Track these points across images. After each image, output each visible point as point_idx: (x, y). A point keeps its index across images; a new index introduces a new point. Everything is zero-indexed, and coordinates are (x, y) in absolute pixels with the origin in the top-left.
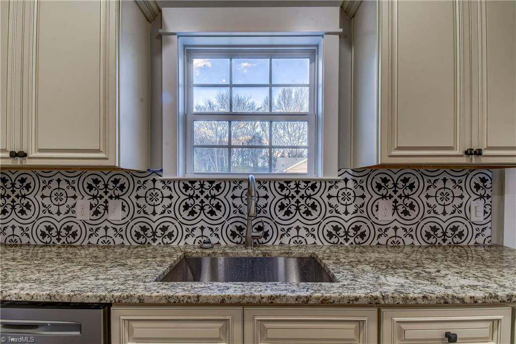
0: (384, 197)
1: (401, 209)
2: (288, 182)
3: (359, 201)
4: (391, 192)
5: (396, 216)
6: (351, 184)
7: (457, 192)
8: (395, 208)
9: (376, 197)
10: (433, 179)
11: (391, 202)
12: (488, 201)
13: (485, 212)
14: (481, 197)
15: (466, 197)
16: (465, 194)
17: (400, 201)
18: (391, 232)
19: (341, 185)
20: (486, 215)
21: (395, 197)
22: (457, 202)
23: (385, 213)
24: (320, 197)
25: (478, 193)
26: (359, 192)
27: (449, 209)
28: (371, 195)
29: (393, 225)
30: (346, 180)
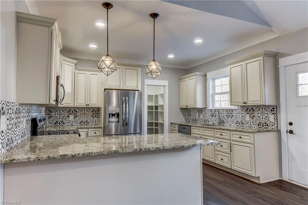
0: (247, 113)
1: (251, 117)
2: (228, 110)
3: (242, 115)
4: (249, 112)
5: (250, 119)
6: (240, 110)
7: (266, 112)
8: (250, 117)
9: (246, 113)
10: (259, 108)
11: (249, 115)
12: (275, 115)
13: (274, 119)
14: (273, 114)
15: (269, 114)
16: (268, 113)
17: (251, 115)
18: (249, 123)
19: (238, 110)
20: (275, 120)
21: (250, 113)
22: (266, 115)
23: (247, 118)
24: (234, 113)
25: (272, 112)
26: (242, 112)
27: (264, 117)
28: (245, 113)
29: (249, 121)
30: (239, 109)
